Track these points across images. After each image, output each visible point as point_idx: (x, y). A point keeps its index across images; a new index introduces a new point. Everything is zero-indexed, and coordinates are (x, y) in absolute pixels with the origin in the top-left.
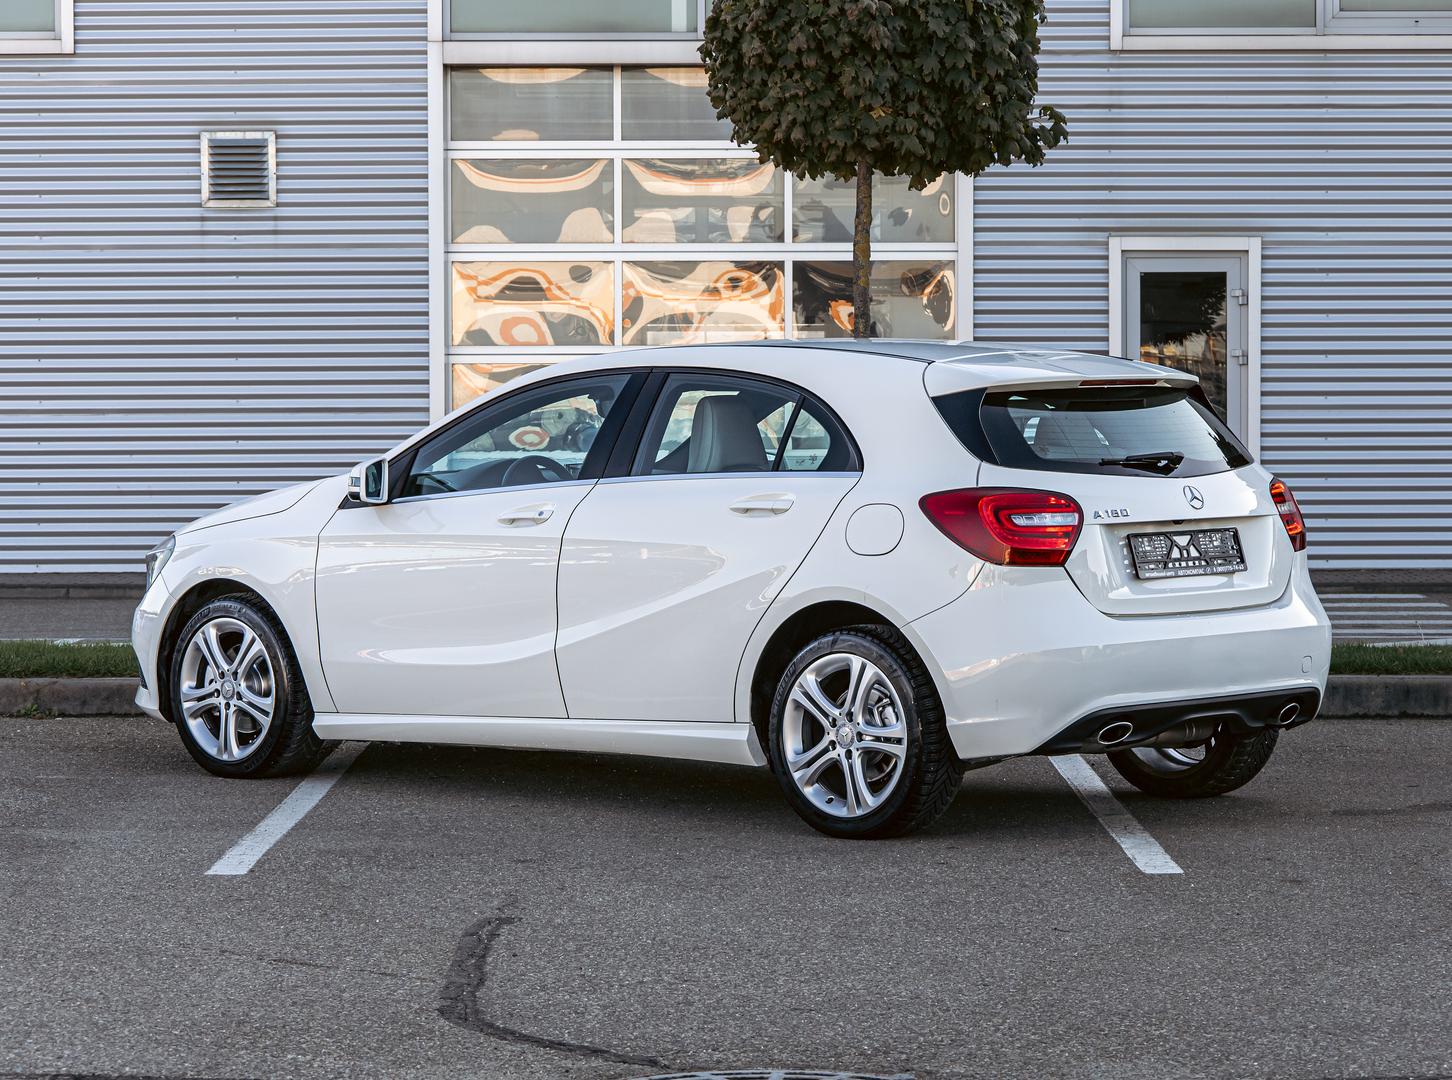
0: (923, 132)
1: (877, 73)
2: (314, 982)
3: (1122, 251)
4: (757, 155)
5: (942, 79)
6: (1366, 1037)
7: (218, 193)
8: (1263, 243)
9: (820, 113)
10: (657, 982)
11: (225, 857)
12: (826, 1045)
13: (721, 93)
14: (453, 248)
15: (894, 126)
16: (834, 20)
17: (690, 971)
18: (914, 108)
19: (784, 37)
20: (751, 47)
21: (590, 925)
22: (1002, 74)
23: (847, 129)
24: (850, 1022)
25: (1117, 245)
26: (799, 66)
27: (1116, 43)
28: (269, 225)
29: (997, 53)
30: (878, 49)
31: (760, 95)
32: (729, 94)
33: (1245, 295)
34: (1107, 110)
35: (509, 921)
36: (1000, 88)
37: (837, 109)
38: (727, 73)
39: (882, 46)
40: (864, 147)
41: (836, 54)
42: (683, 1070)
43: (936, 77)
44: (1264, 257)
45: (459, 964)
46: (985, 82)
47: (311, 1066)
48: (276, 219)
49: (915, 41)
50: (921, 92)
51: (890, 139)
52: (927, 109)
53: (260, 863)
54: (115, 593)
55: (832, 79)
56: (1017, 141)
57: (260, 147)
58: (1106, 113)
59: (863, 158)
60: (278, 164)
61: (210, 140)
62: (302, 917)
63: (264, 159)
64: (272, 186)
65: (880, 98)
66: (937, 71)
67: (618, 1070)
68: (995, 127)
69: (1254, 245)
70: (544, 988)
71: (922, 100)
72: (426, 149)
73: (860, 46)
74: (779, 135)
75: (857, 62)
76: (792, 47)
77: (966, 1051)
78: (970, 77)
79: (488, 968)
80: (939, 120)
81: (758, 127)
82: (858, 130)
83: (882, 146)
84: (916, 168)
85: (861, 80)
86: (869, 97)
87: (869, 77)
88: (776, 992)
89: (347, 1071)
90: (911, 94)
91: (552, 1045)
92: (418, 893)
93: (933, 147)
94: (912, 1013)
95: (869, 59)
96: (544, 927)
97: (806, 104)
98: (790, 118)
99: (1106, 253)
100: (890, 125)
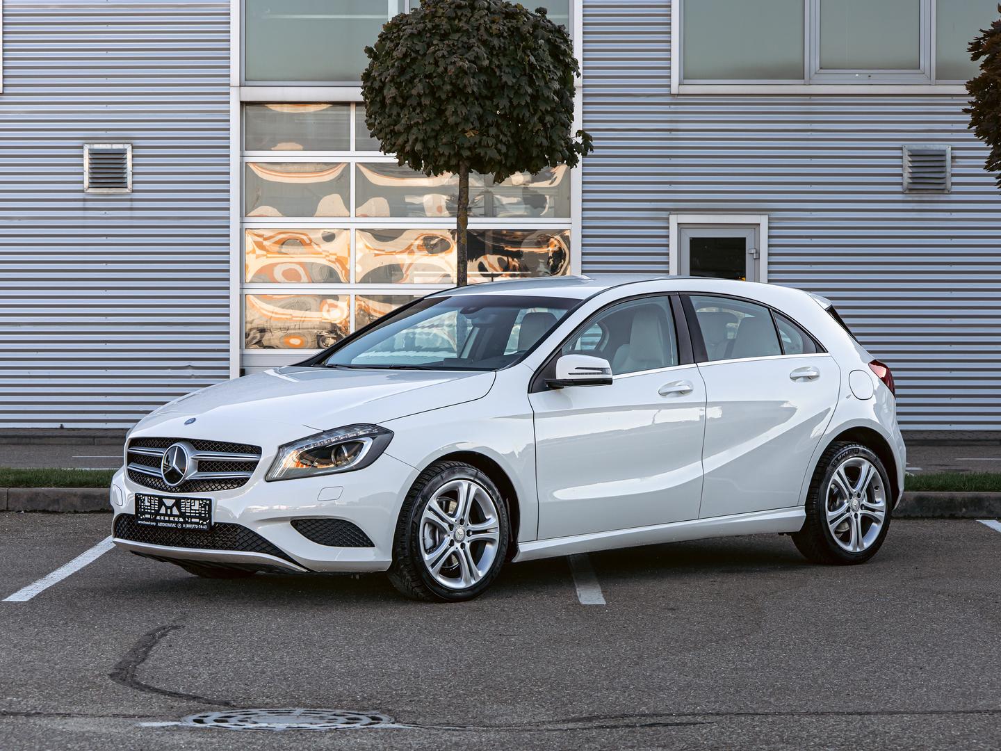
0: (499, 146)
1: (469, 109)
2: (42, 659)
3: (678, 224)
4: (397, 161)
5: (511, 113)
6: (661, 693)
7: (94, 184)
8: (769, 219)
9: (433, 134)
10: (249, 661)
11: (19, 592)
12: (335, 695)
13: (373, 121)
14: (247, 219)
15: (480, 142)
16: (441, 76)
17: (273, 655)
18: (493, 131)
19: (410, 86)
20: (390, 92)
21: (225, 630)
22: (549, 109)
23: (450, 144)
24: (356, 684)
25: (674, 220)
26: (420, 104)
27: (675, 89)
28: (128, 204)
29: (546, 96)
30: (470, 92)
31: (396, 122)
32: (378, 121)
33: (758, 252)
34: (668, 133)
35: (176, 628)
36: (548, 118)
37: (444, 131)
38: (376, 108)
39: (473, 91)
40: (461, 155)
41: (444, 97)
42: (243, 708)
43: (507, 111)
44: (770, 228)
45: (134, 651)
46: (539, 114)
47: (20, 704)
48: (131, 200)
49: (494, 88)
50: (497, 121)
51: (478, 151)
52: (502, 132)
53: (38, 596)
54: (24, 441)
55: (440, 112)
56: (560, 152)
57: (122, 153)
58: (668, 135)
59: (463, 163)
60: (133, 165)
61: (89, 150)
62: (50, 624)
63: (124, 162)
64: (129, 179)
65: (470, 124)
66: (507, 107)
67: (203, 708)
68: (545, 143)
69: (763, 220)
70: (179, 663)
71: (498, 126)
72: (229, 156)
73: (458, 91)
74: (408, 148)
75: (456, 102)
76: (414, 92)
77: (418, 699)
78: (529, 111)
79: (151, 653)
80: (510, 139)
81: (395, 143)
82: (458, 146)
83: (472, 155)
84: (497, 168)
85: (459, 112)
86: (463, 123)
87: (464, 111)
88: (319, 667)
89: (41, 706)
90: (490, 121)
91: (171, 694)
92: (128, 612)
93: (506, 155)
94: (396, 679)
95: (464, 100)
96: (197, 631)
97: (424, 128)
98: (414, 137)
99: (667, 225)
100: (478, 141)
